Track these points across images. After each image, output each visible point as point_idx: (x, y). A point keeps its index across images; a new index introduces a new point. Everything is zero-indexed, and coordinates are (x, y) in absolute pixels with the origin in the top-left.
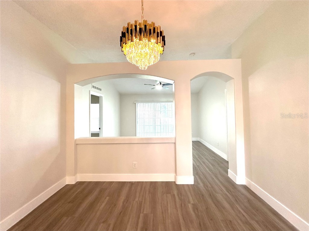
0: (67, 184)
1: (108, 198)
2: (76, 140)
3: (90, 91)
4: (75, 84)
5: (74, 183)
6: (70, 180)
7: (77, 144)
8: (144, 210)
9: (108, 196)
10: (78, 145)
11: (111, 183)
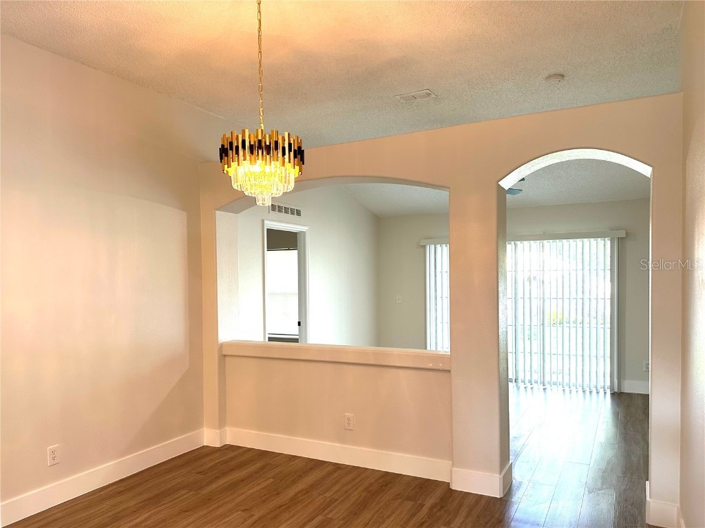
0: (205, 444)
1: (271, 480)
2: (222, 345)
3: (263, 221)
4: (217, 211)
5: (218, 445)
6: (210, 437)
7: (225, 356)
8: (331, 511)
9: (272, 478)
10: (227, 359)
11: (293, 458)
